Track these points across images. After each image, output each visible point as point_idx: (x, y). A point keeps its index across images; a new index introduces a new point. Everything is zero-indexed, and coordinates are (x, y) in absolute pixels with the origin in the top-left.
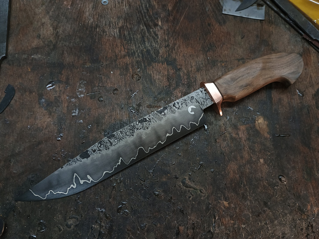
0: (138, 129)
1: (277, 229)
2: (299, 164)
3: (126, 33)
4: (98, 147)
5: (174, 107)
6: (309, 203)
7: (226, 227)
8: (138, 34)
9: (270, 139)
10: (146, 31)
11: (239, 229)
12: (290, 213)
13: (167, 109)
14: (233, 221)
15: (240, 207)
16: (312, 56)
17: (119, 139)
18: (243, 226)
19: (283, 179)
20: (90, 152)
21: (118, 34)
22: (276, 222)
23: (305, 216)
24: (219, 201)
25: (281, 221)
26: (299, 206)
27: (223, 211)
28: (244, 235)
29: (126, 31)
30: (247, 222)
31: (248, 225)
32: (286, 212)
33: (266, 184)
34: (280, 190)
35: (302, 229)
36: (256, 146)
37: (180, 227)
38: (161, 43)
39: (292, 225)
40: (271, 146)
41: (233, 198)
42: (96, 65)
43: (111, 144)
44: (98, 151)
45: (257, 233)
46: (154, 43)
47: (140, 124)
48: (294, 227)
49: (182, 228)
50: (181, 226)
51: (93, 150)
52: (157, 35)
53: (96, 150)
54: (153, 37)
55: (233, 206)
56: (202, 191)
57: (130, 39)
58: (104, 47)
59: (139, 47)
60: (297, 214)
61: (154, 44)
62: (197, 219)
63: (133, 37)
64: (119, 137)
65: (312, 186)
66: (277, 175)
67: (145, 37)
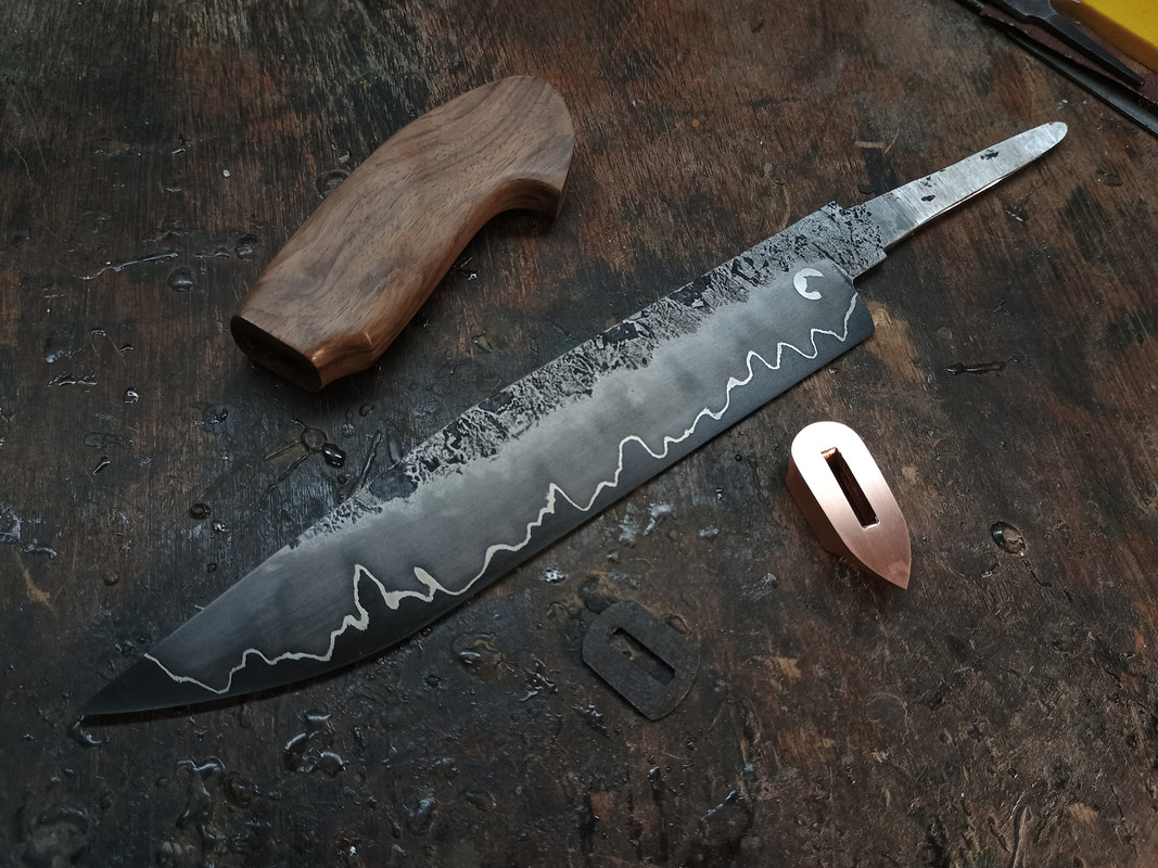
0: (605, 367)
1: (1026, 752)
2: (1064, 471)
3: (281, 27)
4: (446, 447)
5: (737, 278)
6: (1136, 625)
7: (803, 772)
8: (332, 27)
9: (929, 386)
10: (366, 17)
11: (865, 772)
12: (1070, 673)
13: (711, 287)
14: (833, 737)
15: (854, 675)
16: (1028, 80)
17: (532, 408)
18: (881, 756)
19: (1011, 536)
20: (414, 470)
21: (246, 29)
22: (1016, 721)
23: (1134, 680)
24: (759, 658)
25: (1039, 711)
26: (1099, 642)
27: (783, 700)
28: (888, 795)
29: (281, 19)
30: (892, 738)
31: (900, 751)
32: (1052, 671)
33: (946, 565)
34: (1008, 582)
35: (1132, 738)
36: (878, 417)
37: (595, 798)
38: (430, 58)
39: (1088, 726)
40: (939, 413)
41: (816, 638)
42: (152, 148)
43: (503, 431)
44: (450, 462)
45: (943, 781)
46: (403, 57)
47: (609, 347)
48: (1097, 736)
49: (603, 801)
50: (597, 790)
51: (426, 463)
52: (411, 30)
53: (441, 461)
54: (396, 36)
55: (819, 671)
56: (677, 622)
57: (301, 47)
58: (187, 79)
59: (340, 74)
60: (1095, 675)
61: (405, 63)
62: (671, 749)
63: (313, 41)
64: (531, 403)
65: (1134, 553)
66: (985, 526)
67: (362, 40)
